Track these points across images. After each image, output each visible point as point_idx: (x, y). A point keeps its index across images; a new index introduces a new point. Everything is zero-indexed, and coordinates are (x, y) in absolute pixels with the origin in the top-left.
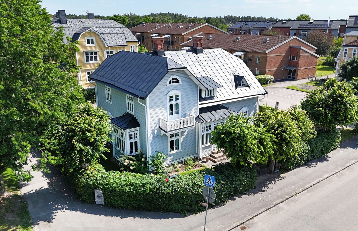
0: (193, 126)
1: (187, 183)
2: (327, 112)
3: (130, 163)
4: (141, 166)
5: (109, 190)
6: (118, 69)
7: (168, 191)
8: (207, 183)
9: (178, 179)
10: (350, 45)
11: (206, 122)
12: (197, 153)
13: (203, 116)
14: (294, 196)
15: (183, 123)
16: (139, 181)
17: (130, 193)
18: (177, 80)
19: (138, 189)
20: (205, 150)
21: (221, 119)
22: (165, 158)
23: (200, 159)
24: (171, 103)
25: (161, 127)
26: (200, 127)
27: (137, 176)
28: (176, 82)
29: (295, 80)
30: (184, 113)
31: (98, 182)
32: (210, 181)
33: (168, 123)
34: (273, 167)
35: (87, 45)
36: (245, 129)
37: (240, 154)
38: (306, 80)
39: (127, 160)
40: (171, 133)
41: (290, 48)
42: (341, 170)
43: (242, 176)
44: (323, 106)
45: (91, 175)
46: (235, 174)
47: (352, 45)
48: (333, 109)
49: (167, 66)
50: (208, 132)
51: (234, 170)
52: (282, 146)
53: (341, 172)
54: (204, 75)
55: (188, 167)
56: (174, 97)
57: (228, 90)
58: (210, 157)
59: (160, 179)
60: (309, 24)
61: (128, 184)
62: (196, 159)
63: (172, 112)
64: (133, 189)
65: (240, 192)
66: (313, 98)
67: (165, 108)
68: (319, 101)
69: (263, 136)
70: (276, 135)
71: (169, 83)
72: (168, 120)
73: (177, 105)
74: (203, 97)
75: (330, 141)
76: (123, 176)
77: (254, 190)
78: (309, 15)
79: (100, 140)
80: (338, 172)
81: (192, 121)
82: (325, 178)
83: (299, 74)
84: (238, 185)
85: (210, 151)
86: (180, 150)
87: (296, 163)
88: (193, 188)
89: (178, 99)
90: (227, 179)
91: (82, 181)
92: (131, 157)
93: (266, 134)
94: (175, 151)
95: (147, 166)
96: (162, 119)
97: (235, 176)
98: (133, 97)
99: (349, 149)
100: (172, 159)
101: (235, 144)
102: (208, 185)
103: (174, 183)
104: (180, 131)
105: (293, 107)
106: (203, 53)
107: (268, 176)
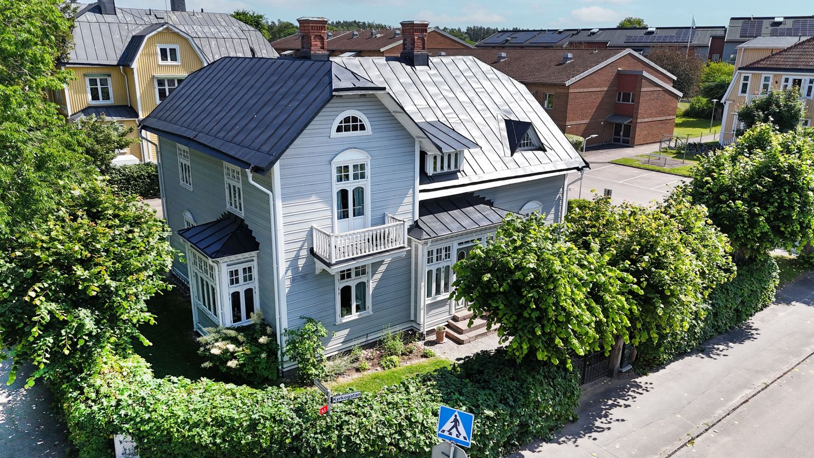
0: (404, 247)
1: (383, 418)
2: (757, 212)
3: (227, 349)
4: (260, 358)
5: (153, 440)
6: (209, 101)
7: (326, 444)
8: (446, 433)
9: (359, 406)
10: (756, 66)
11: (437, 239)
12: (412, 318)
13: (429, 223)
14: (685, 445)
15: (376, 239)
16: (243, 412)
17: (214, 448)
18: (359, 123)
19: (237, 436)
20: (433, 312)
21: (476, 231)
22: (325, 335)
23: (422, 334)
24: (344, 185)
25: (315, 250)
26: (421, 250)
27: (238, 396)
28: (355, 128)
29: (629, 147)
30: (379, 213)
31: (123, 412)
32: (455, 426)
33: (333, 239)
34: (617, 358)
35: (161, 62)
36: (552, 257)
37: (537, 329)
38: (656, 147)
39: (223, 340)
40: (344, 266)
41: (619, 75)
42: (795, 366)
43: (543, 392)
44: (746, 196)
45: (104, 390)
46: (521, 386)
47: (759, 66)
48: (772, 204)
49: (331, 83)
50: (442, 264)
51: (520, 373)
52: (653, 305)
53: (796, 369)
54: (431, 118)
55: (388, 358)
56: (351, 169)
57: (493, 157)
58: (447, 329)
59: (306, 403)
60: (645, 34)
61: (209, 420)
62: (411, 334)
63: (347, 211)
64: (223, 437)
65: (535, 436)
66: (716, 175)
67: (328, 200)
68: (733, 184)
69: (603, 279)
70: (637, 274)
71: (337, 132)
72: (336, 232)
73: (359, 192)
74: (428, 172)
75: (756, 286)
76: (195, 397)
77: (572, 427)
78: (643, 20)
79: (124, 290)
80: (788, 371)
81: (398, 237)
82: (760, 389)
83: (640, 133)
84: (530, 418)
85: (448, 314)
86: (369, 310)
87: (677, 347)
88: (400, 433)
89: (363, 176)
90: (500, 402)
91: (76, 409)
92: (233, 333)
93: (610, 270)
94: (354, 315)
95: (277, 357)
96: (318, 228)
97: (523, 393)
98: (240, 171)
99: (798, 307)
100: (348, 335)
101: (523, 302)
102: (451, 439)
103: (347, 418)
104: (368, 261)
105: (671, 197)
106: (428, 65)
107: (604, 383)
